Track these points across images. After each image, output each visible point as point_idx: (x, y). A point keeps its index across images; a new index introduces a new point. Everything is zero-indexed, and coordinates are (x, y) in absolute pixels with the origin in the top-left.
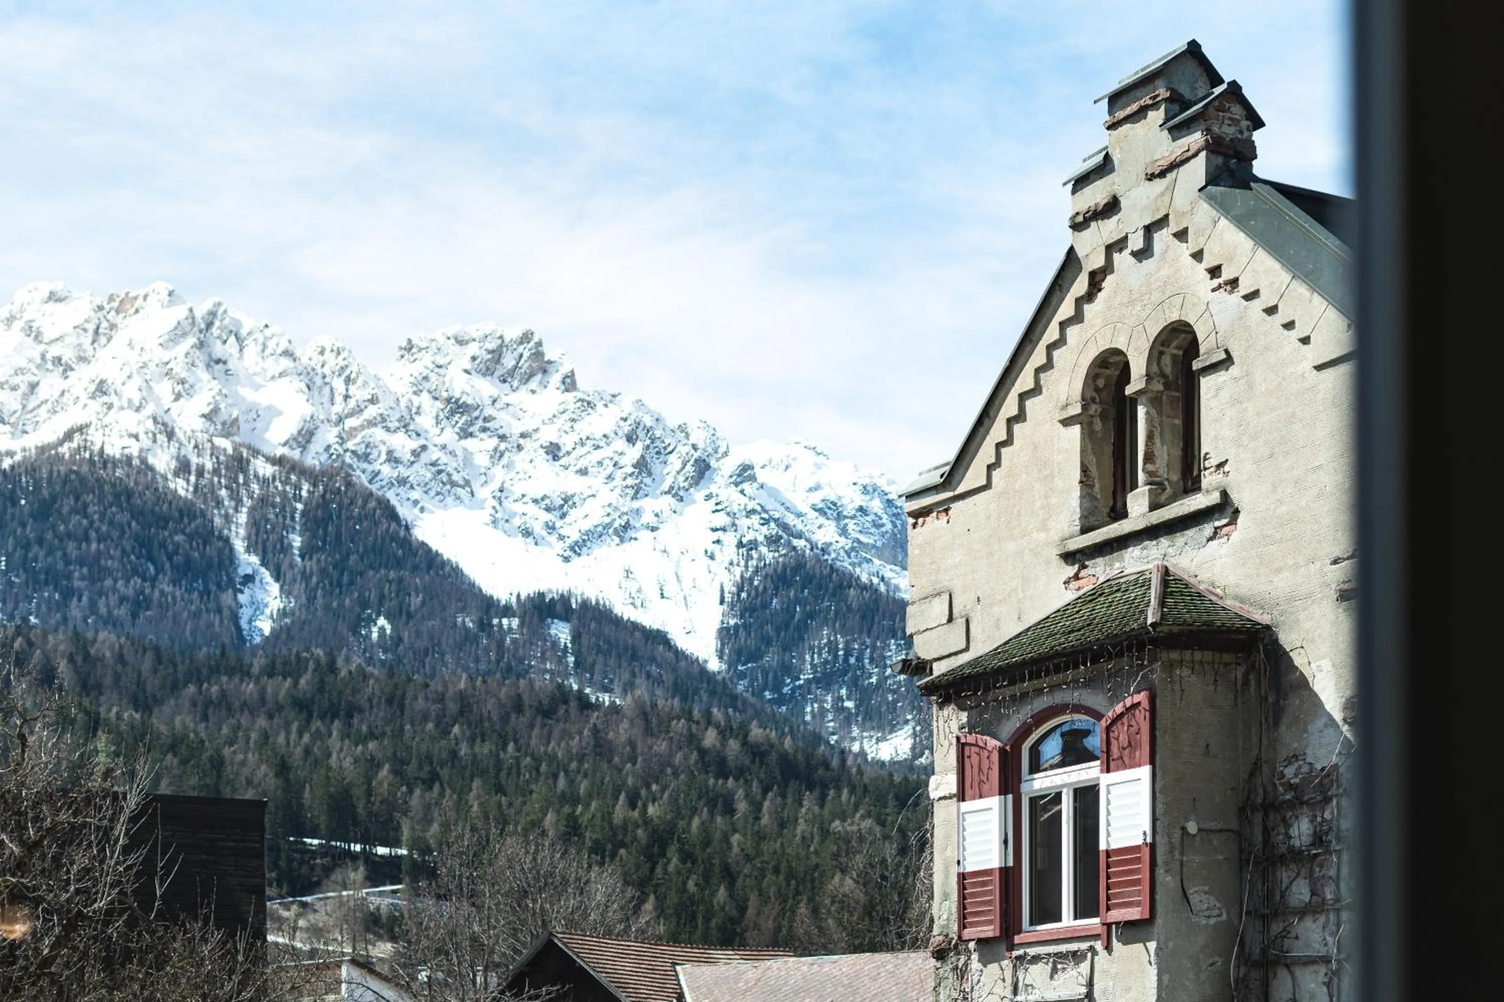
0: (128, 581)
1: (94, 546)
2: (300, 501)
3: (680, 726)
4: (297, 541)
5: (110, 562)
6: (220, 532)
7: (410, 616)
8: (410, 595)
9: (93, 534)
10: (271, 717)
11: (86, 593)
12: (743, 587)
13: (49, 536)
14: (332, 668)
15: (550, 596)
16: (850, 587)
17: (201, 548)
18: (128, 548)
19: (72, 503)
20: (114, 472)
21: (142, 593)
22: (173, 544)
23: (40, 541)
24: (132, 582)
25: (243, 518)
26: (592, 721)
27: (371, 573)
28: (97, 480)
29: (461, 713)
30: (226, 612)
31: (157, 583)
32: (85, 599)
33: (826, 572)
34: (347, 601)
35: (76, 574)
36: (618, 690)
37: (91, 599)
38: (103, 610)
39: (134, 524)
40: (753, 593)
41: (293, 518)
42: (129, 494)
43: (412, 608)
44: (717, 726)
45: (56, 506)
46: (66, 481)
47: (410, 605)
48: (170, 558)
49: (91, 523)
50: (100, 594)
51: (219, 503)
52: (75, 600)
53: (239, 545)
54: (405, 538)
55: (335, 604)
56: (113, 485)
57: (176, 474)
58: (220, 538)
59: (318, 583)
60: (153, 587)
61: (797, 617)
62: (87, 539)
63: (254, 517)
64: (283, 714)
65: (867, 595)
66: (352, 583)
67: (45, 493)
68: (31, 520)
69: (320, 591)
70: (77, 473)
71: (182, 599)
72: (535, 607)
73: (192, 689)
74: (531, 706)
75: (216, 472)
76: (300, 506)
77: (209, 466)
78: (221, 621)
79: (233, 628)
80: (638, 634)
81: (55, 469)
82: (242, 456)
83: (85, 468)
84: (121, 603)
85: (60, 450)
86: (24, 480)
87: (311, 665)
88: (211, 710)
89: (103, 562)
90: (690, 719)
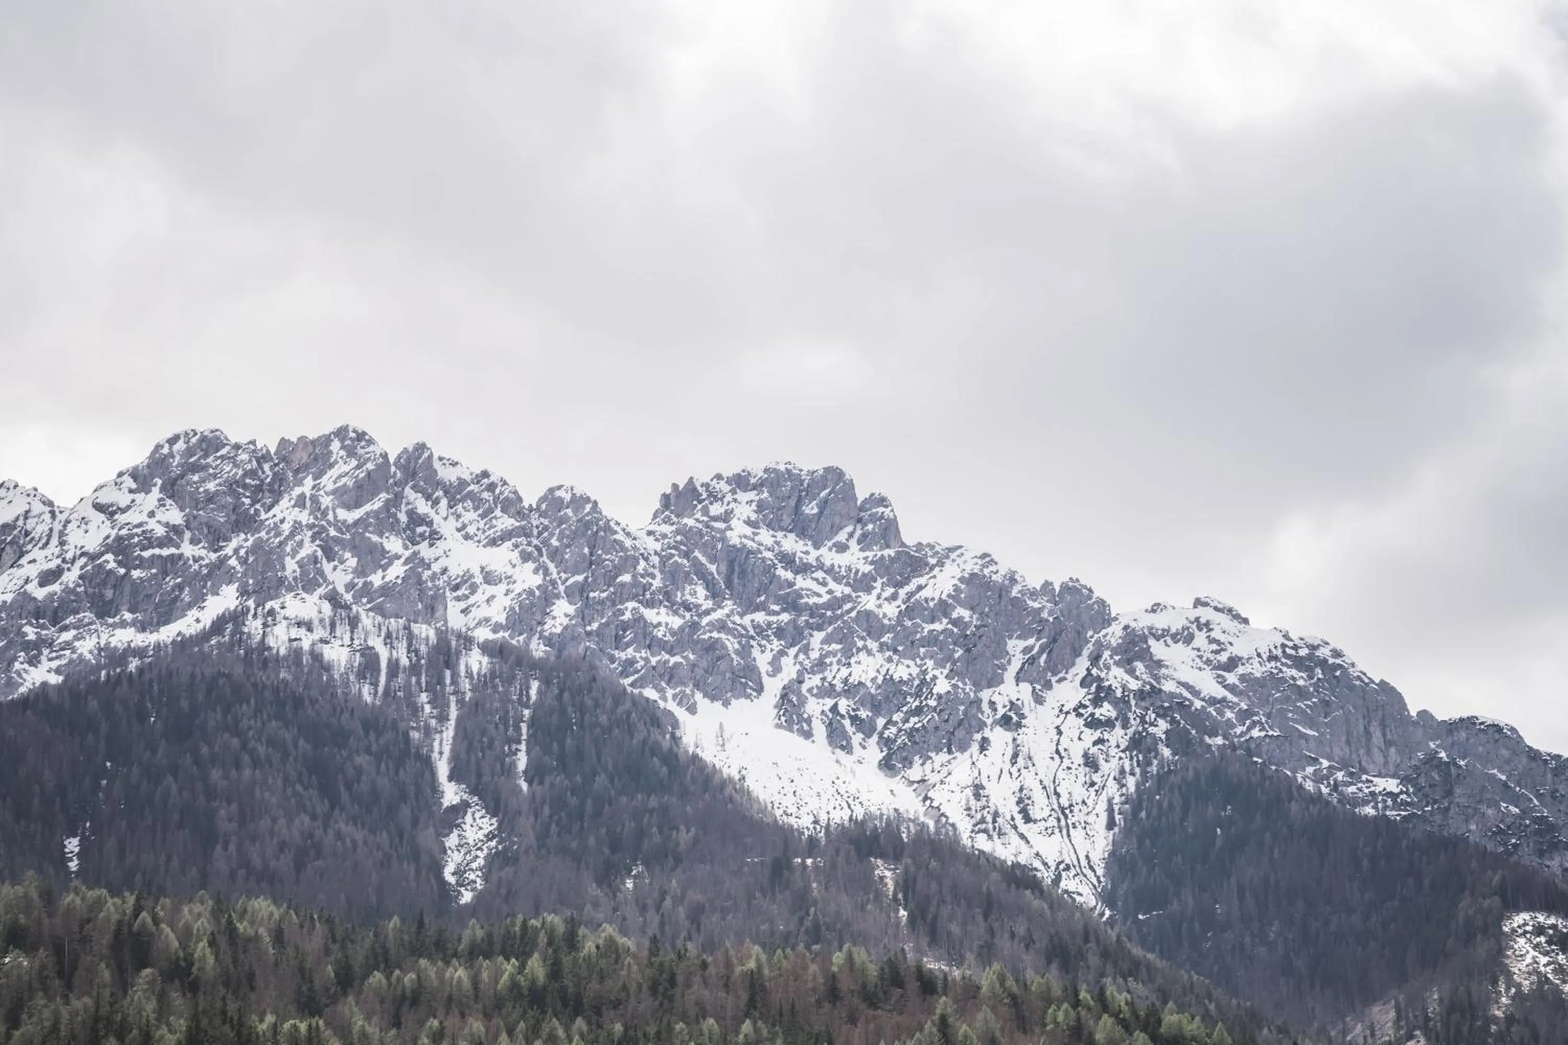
0: (290, 820)
1: (247, 773)
2: (527, 707)
3: (1062, 1014)
4: (522, 761)
5: (267, 794)
6: (418, 748)
7: (678, 860)
8: (678, 829)
9: (246, 758)
10: (487, 1016)
11: (234, 839)
12: (1140, 803)
13: (187, 760)
14: (572, 941)
15: (870, 825)
16: (1290, 799)
17: (392, 772)
18: (293, 775)
19: (219, 716)
20: (278, 674)
21: (311, 836)
22: (355, 768)
23: (174, 770)
24: (297, 822)
25: (449, 733)
26: (938, 1011)
27: (624, 799)
28: (255, 685)
29: (752, 1003)
30: (425, 859)
31: (332, 822)
32: (232, 847)
33: (1255, 779)
34: (592, 841)
35: (222, 813)
36: (970, 957)
37: (240, 848)
38: (257, 861)
39: (301, 742)
40: (1155, 811)
41: (518, 729)
42: (298, 703)
43: (682, 847)
44: (1116, 1015)
45: (197, 722)
46: (212, 685)
47: (678, 844)
48: (348, 787)
49: (244, 746)
50: (253, 839)
51: (416, 710)
52: (219, 848)
53: (443, 769)
54: (671, 750)
55: (574, 845)
56: (276, 691)
57: (361, 675)
58: (418, 756)
59: (551, 816)
60: (326, 827)
61: (1219, 842)
62: (238, 765)
63: (465, 729)
64: (504, 1011)
65: (1314, 810)
66: (598, 813)
67: (184, 704)
68: (163, 742)
69: (554, 825)
70: (228, 676)
71: (365, 843)
72: (851, 841)
73: (377, 977)
74: (852, 991)
75: (414, 669)
76: (527, 712)
77: (404, 661)
78: (418, 872)
79: (433, 881)
80: (995, 876)
81: (198, 670)
82: (449, 647)
83: (239, 670)
84: (281, 850)
85: (206, 648)
86: (156, 688)
87: (543, 939)
88: (405, 1009)
89: (258, 793)
90: (1076, 1004)
